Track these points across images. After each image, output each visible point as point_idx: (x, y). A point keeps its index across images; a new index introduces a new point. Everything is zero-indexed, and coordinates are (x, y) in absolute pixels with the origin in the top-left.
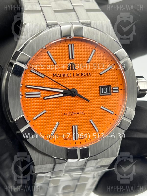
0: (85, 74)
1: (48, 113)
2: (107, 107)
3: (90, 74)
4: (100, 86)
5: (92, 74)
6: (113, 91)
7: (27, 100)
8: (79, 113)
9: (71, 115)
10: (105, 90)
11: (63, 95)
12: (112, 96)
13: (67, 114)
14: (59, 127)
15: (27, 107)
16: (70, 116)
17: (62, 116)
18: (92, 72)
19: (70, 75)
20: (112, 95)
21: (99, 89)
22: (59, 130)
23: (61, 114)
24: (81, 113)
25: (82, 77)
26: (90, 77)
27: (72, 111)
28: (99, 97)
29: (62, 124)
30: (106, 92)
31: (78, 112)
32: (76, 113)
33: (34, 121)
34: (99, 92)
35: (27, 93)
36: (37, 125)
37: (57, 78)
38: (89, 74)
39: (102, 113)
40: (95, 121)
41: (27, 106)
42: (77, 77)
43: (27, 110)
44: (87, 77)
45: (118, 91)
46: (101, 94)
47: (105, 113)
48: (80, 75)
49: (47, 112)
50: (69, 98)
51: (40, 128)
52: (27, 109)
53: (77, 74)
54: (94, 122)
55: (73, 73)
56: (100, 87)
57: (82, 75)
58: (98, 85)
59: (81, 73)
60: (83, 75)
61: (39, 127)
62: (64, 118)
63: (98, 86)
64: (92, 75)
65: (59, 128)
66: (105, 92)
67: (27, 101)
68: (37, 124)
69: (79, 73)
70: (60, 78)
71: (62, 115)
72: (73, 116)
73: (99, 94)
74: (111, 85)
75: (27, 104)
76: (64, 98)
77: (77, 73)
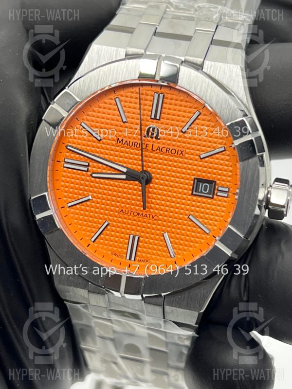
0: (173, 151)
1: (94, 202)
2: (201, 218)
3: (182, 153)
4: (195, 178)
5: (185, 154)
6: (217, 193)
7: (65, 172)
8: (148, 216)
9: (132, 214)
10: (206, 187)
11: (126, 177)
12: (214, 202)
13: (126, 213)
14: (108, 230)
15: (63, 183)
16: (130, 217)
17: (116, 214)
18: (188, 150)
19: (146, 146)
20: (215, 200)
21: (192, 182)
22: (107, 235)
23: (117, 209)
24: (151, 216)
25: (167, 155)
26: (181, 158)
27: (137, 210)
28: (190, 197)
29: (114, 226)
30: (206, 191)
31: (145, 213)
32: (142, 214)
33: (68, 209)
34: (191, 187)
35: (66, 160)
36: (72, 218)
37: (123, 147)
38: (180, 152)
39: (189, 226)
40: (172, 238)
41: (63, 181)
42: (157, 153)
43: (62, 188)
44: (176, 157)
45: (226, 195)
46: (194, 193)
47: (194, 229)
48: (164, 150)
49: (94, 199)
50: (136, 185)
51: (76, 224)
52: (62, 186)
53: (159, 147)
54: (172, 240)
55: (153, 145)
56: (196, 181)
57: (167, 150)
58: (194, 175)
59: (167, 149)
60: (170, 151)
61: (76, 221)
62: (120, 217)
63: (193, 177)
64: (187, 155)
65: (108, 232)
66: (204, 191)
67: (64, 174)
68: (72, 215)
69: (164, 146)
70: (128, 148)
71: (116, 212)
72: (135, 218)
73: (190, 192)
74: (215, 182)
75: (63, 178)
76: (127, 183)
77: (158, 145)
